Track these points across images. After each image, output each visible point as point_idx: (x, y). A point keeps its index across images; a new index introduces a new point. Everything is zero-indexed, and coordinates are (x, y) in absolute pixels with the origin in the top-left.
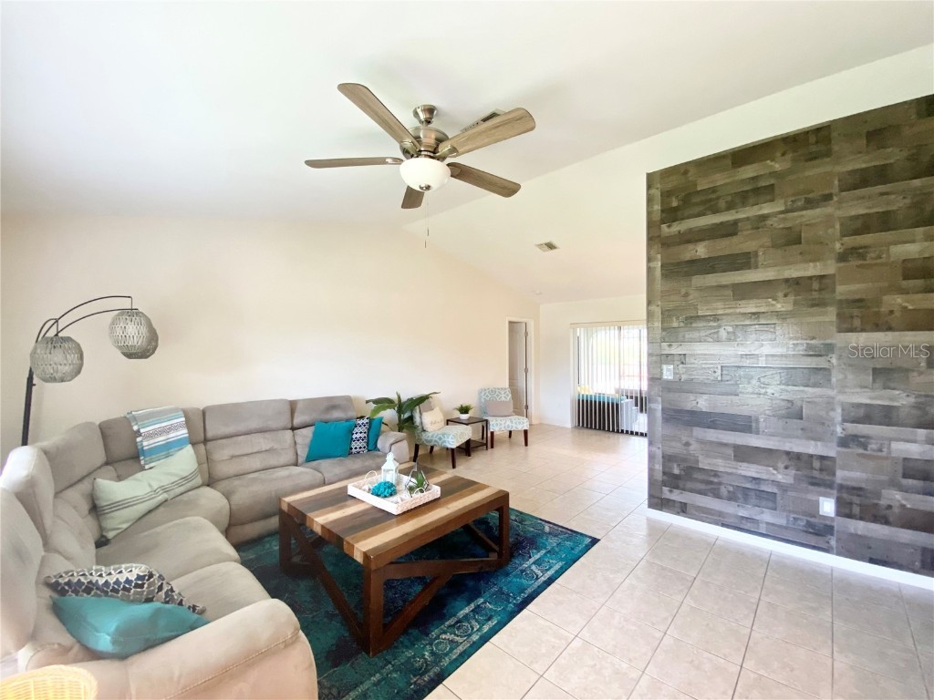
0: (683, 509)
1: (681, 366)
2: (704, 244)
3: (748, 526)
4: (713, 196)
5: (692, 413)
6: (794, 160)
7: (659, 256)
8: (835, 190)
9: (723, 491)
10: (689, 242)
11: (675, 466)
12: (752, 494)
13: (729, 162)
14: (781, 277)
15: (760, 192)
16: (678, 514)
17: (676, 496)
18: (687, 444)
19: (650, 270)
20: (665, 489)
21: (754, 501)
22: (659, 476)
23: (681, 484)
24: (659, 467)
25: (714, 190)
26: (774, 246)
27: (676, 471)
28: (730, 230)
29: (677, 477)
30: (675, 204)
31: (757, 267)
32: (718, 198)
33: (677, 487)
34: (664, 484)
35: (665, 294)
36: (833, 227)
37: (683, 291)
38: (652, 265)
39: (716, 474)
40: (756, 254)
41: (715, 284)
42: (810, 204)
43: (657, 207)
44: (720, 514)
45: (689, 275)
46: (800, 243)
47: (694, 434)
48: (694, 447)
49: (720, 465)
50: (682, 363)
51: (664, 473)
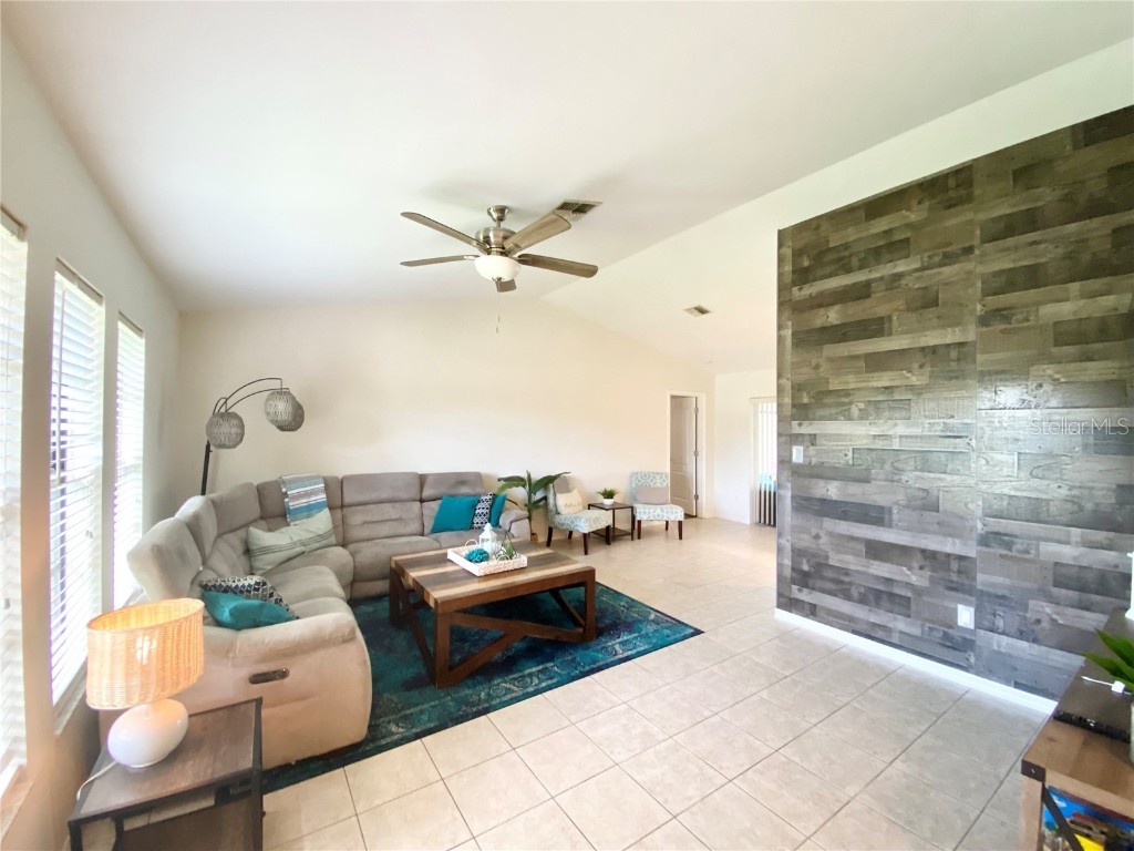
0: (812, 611)
1: (811, 448)
2: (837, 307)
3: (880, 634)
4: (846, 253)
5: (823, 501)
6: (930, 209)
7: (790, 323)
8: (976, 242)
9: (855, 592)
10: (820, 306)
11: (804, 561)
12: (884, 597)
13: (862, 214)
14: (916, 346)
15: (893, 247)
16: (807, 616)
17: (805, 596)
18: (817, 537)
19: (780, 339)
20: (795, 587)
21: (886, 604)
22: (788, 573)
23: (811, 582)
24: (788, 562)
25: (846, 246)
26: (909, 309)
27: (806, 567)
28: (862, 292)
29: (806, 575)
30: (806, 263)
31: (890, 334)
32: (851, 256)
33: (806, 586)
34: (793, 581)
35: (795, 366)
36: (973, 285)
37: (814, 362)
38: (783, 332)
39: (846, 572)
40: (890, 318)
41: (846, 354)
42: (949, 259)
43: (788, 268)
44: (851, 619)
45: (820, 343)
46: (937, 305)
47: (825, 525)
48: (824, 540)
49: (852, 562)
50: (813, 444)
51: (793, 569)
